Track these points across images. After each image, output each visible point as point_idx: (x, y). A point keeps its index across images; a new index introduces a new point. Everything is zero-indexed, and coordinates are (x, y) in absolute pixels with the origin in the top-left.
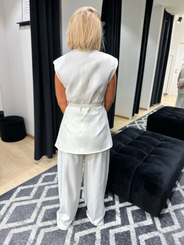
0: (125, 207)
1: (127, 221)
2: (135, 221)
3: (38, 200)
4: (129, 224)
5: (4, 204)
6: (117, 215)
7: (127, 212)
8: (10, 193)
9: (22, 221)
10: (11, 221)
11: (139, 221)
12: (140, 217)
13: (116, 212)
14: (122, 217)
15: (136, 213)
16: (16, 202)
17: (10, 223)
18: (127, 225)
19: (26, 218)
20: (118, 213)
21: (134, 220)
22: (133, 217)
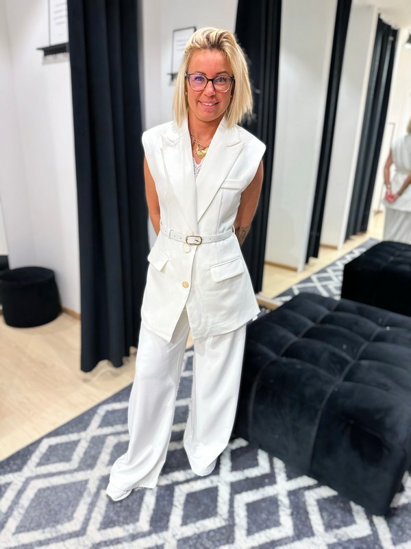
0: (300, 489)
1: (307, 526)
2: (329, 527)
3: (89, 472)
4: (313, 534)
5: (8, 484)
6: (283, 510)
7: (307, 503)
8: (23, 456)
9: (53, 526)
10: (25, 527)
11: (338, 527)
12: (339, 516)
13: (279, 503)
14: (294, 516)
15: (327, 506)
16: (38, 477)
17: (24, 531)
18: (309, 537)
19: (63, 520)
20: (285, 506)
21: (324, 524)
22: (322, 517)
